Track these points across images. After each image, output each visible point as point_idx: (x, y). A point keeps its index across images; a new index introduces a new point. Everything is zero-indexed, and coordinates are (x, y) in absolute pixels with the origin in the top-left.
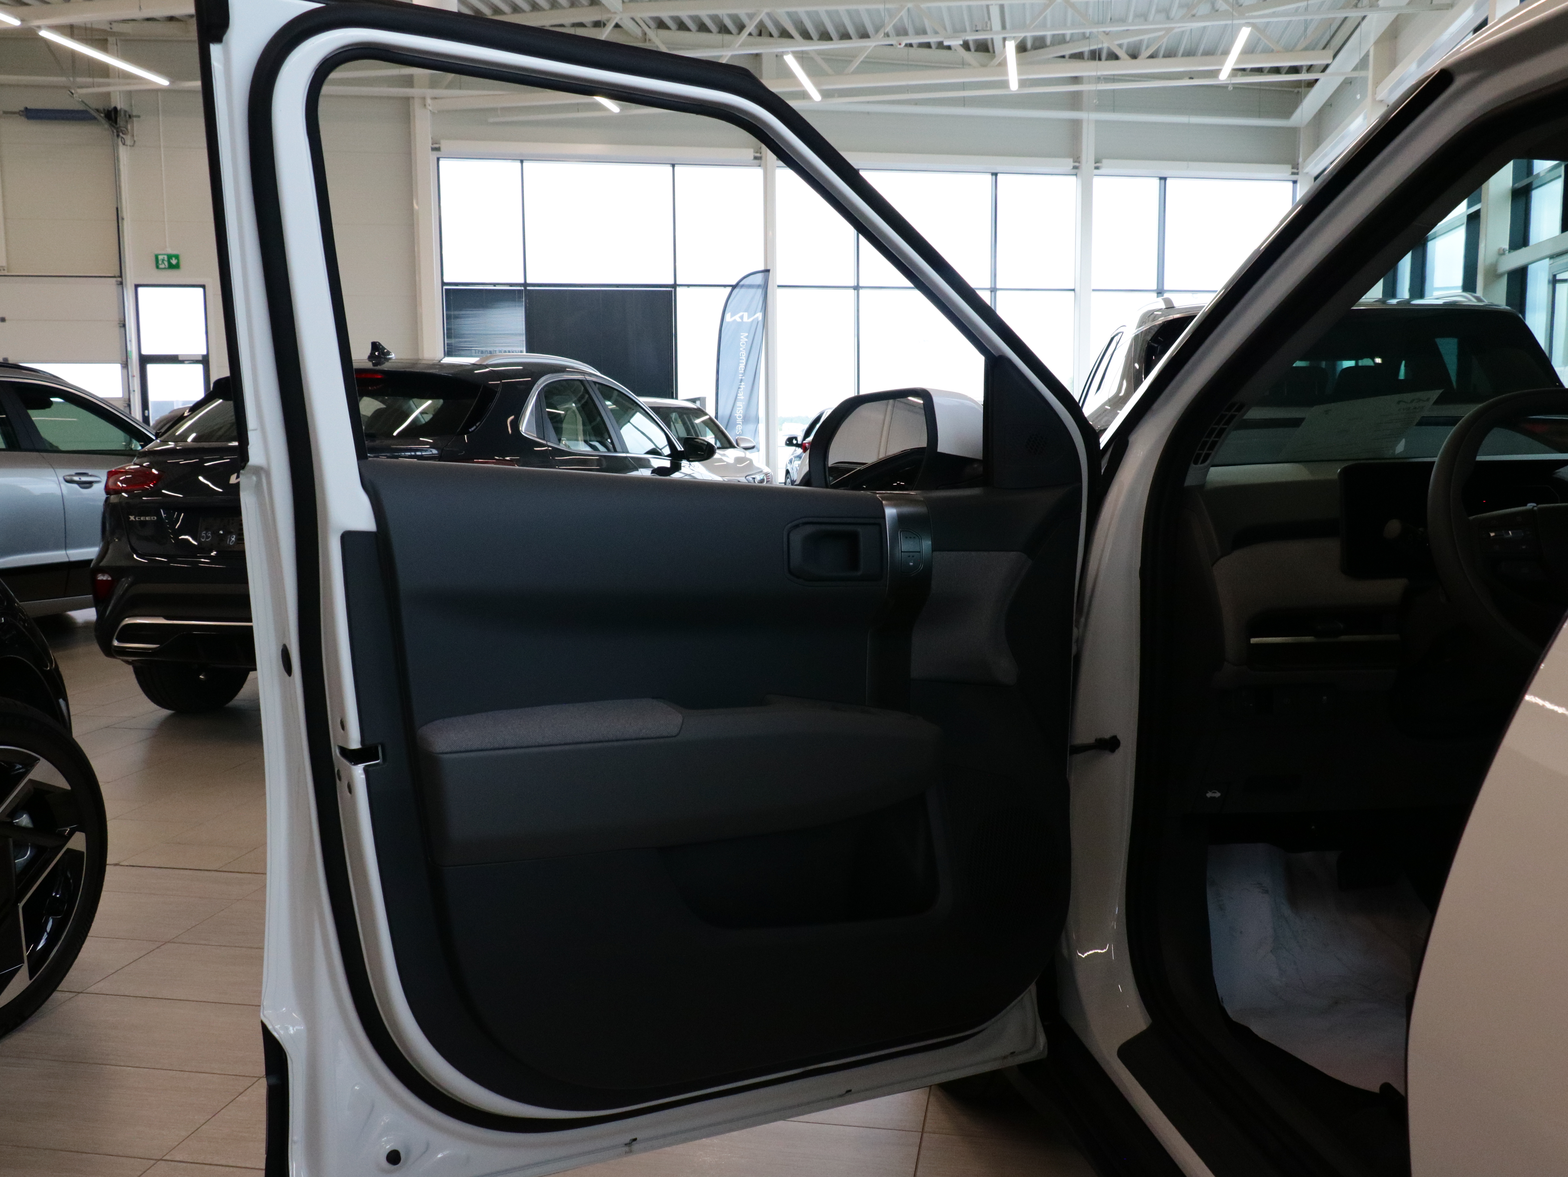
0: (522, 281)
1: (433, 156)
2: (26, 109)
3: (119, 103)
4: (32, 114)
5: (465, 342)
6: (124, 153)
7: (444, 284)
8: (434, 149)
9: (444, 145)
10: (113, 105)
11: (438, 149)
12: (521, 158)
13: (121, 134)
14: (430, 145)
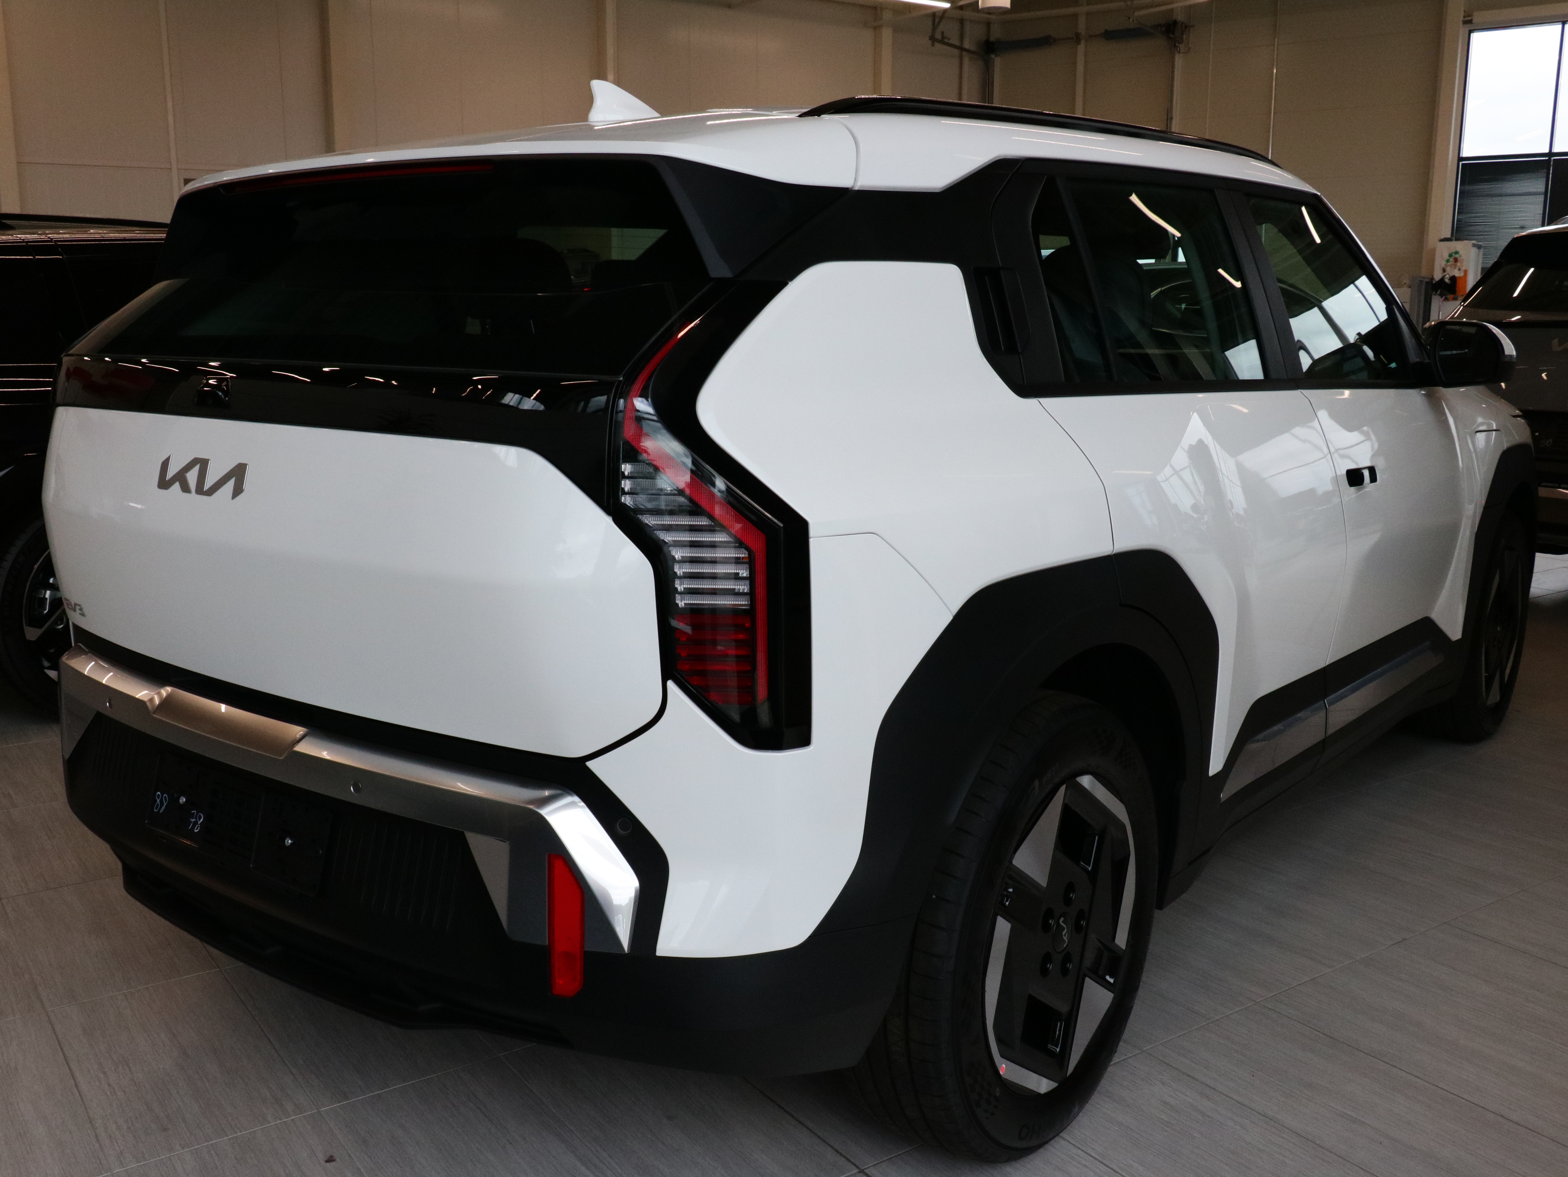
0: (1547, 151)
1: (1463, 30)
2: (1106, 31)
3: (1180, 18)
4: (1110, 35)
5: (1479, 217)
6: (1179, 60)
7: (1461, 159)
8: (1465, 22)
9: (1477, 17)
10: (1174, 19)
11: (1470, 22)
12: (1562, 20)
13: (1177, 44)
14: (1462, 19)
